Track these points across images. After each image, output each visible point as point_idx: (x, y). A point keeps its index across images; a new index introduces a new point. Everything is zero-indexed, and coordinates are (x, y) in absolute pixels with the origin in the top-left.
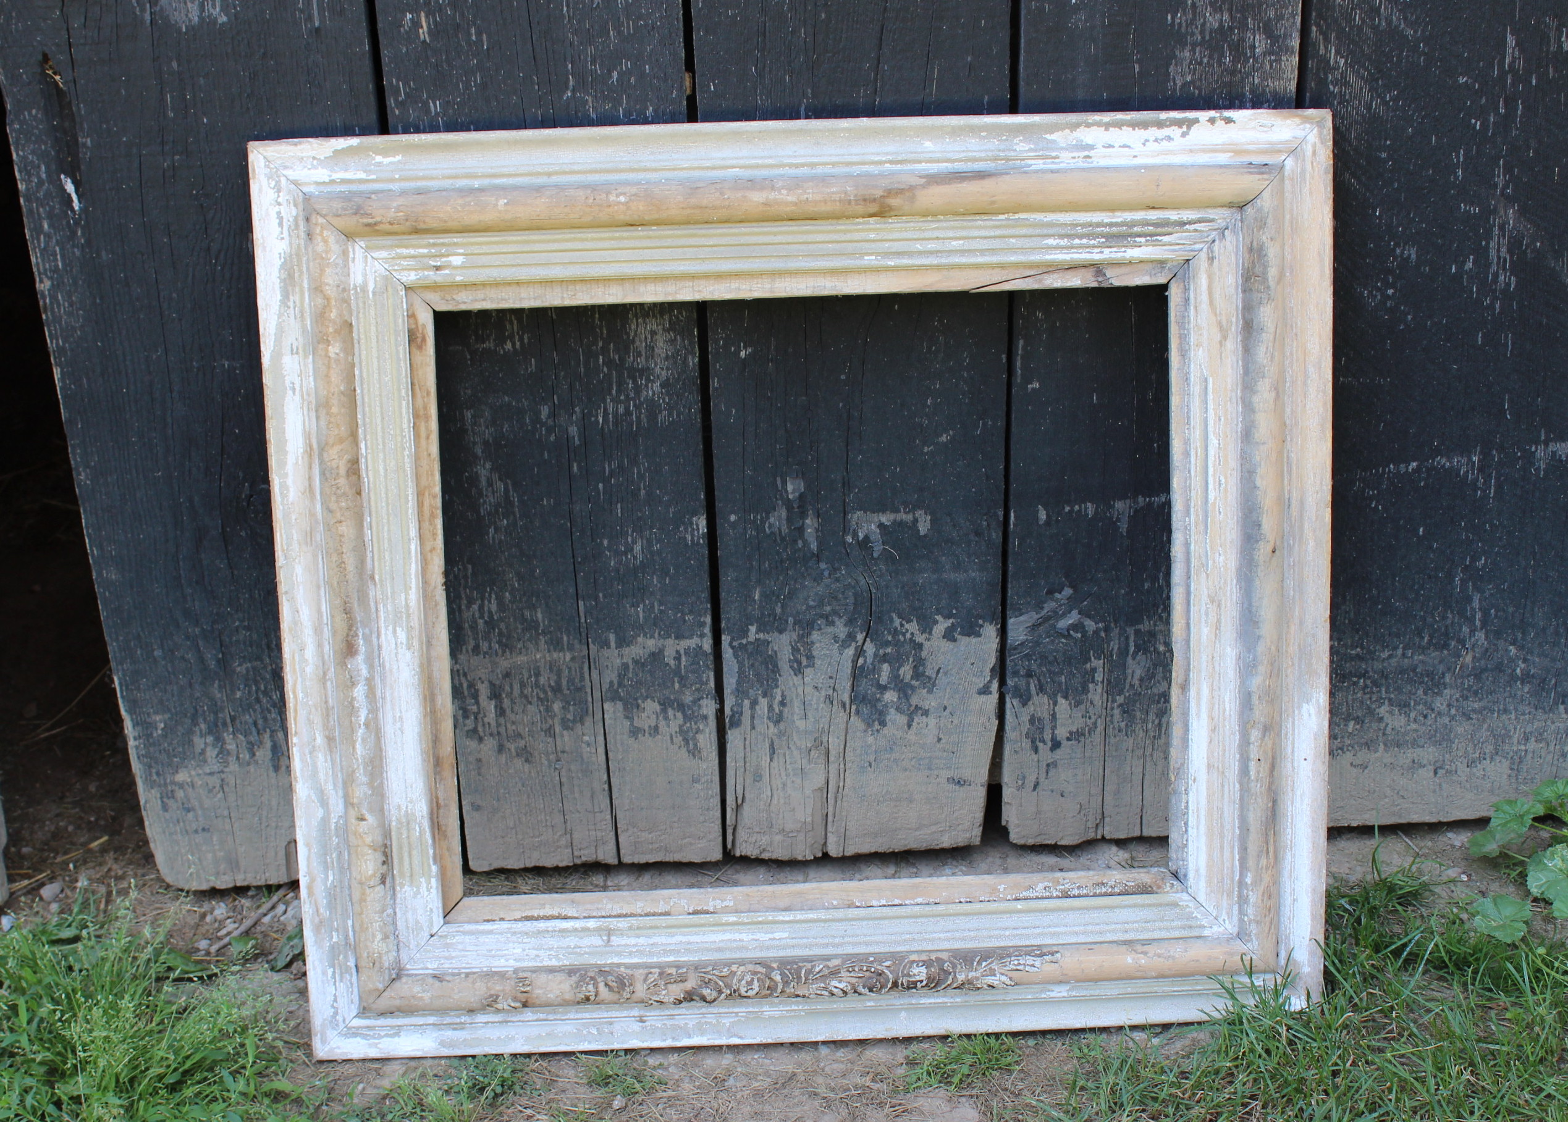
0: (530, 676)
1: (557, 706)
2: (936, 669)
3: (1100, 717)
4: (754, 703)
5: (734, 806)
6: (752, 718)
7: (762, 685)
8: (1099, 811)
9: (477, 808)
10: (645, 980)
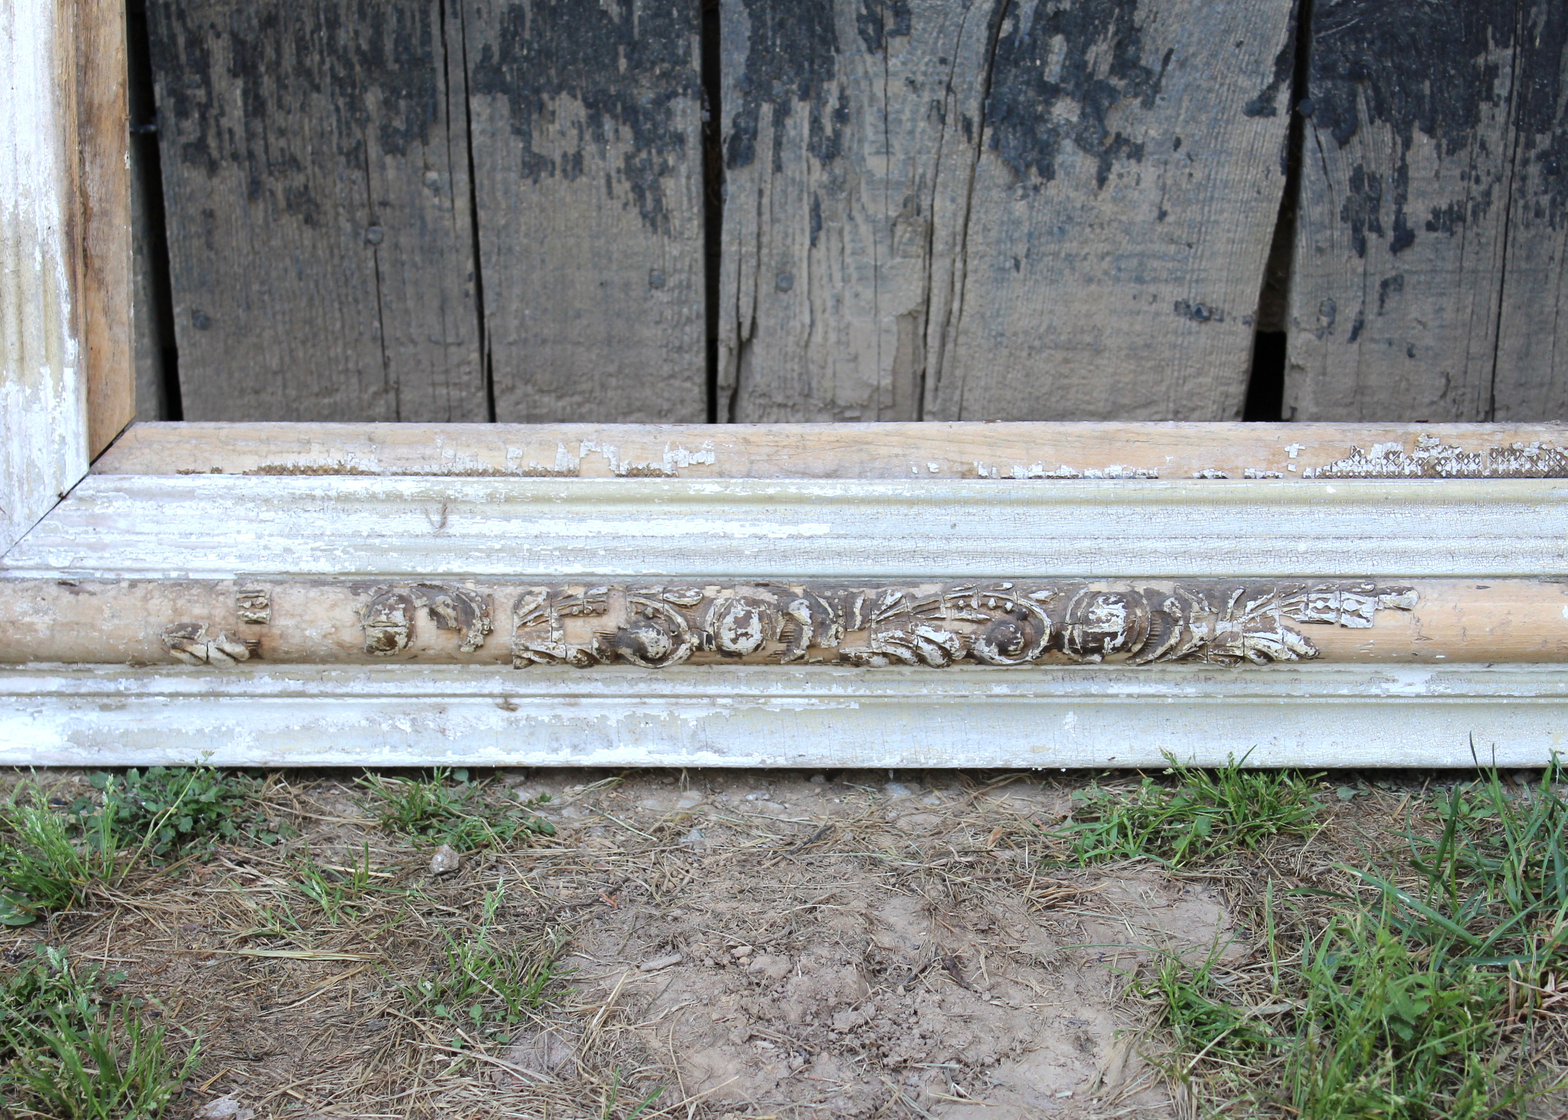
0: (318, 27)
1: (372, 99)
2: (1163, 52)
3: (1499, 179)
4: (782, 112)
5: (733, 343)
6: (778, 144)
7: (799, 70)
8: (1485, 395)
9: (203, 323)
10: (517, 606)
